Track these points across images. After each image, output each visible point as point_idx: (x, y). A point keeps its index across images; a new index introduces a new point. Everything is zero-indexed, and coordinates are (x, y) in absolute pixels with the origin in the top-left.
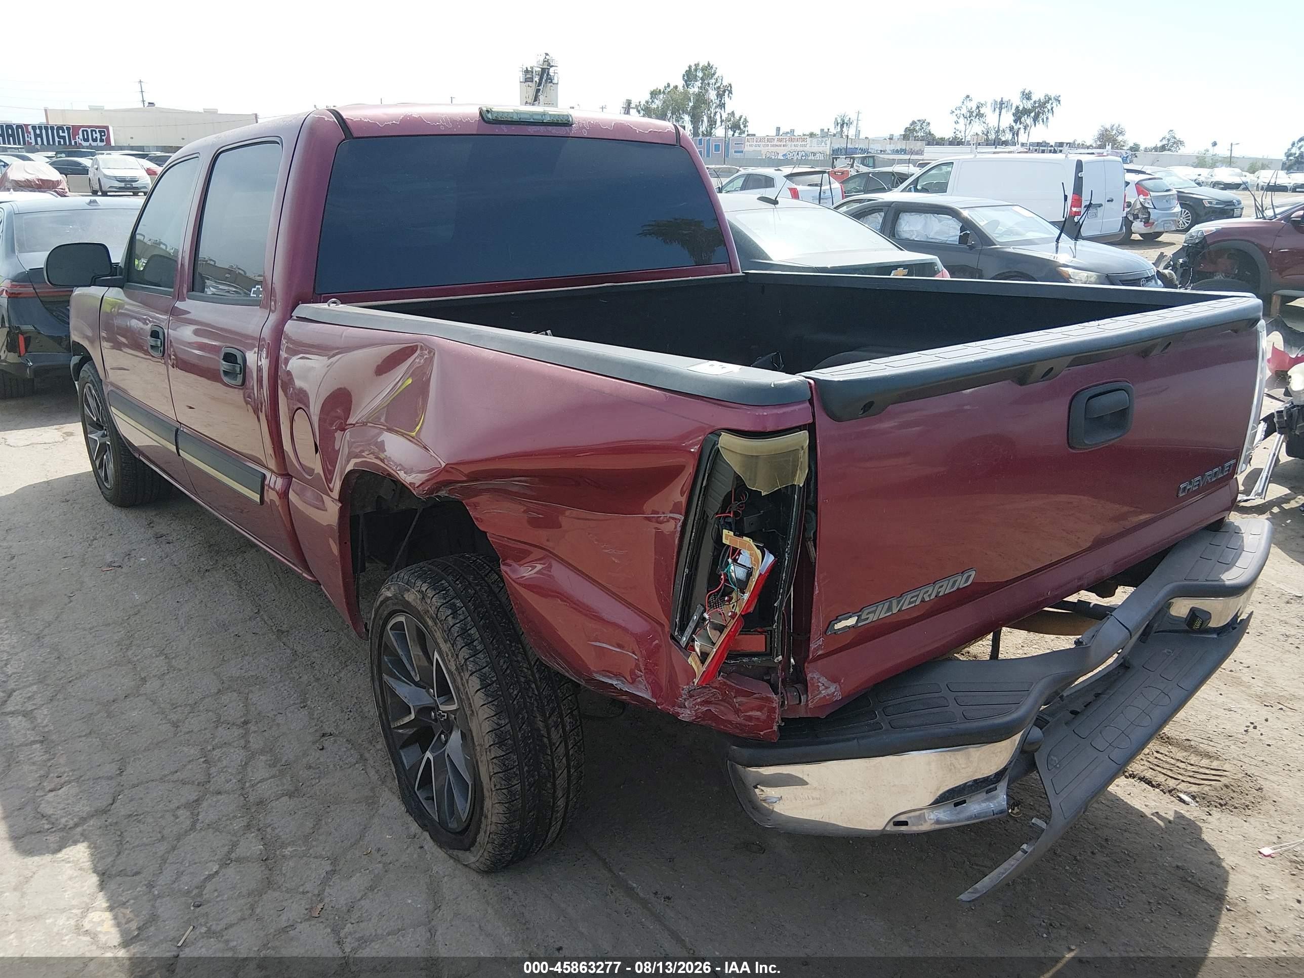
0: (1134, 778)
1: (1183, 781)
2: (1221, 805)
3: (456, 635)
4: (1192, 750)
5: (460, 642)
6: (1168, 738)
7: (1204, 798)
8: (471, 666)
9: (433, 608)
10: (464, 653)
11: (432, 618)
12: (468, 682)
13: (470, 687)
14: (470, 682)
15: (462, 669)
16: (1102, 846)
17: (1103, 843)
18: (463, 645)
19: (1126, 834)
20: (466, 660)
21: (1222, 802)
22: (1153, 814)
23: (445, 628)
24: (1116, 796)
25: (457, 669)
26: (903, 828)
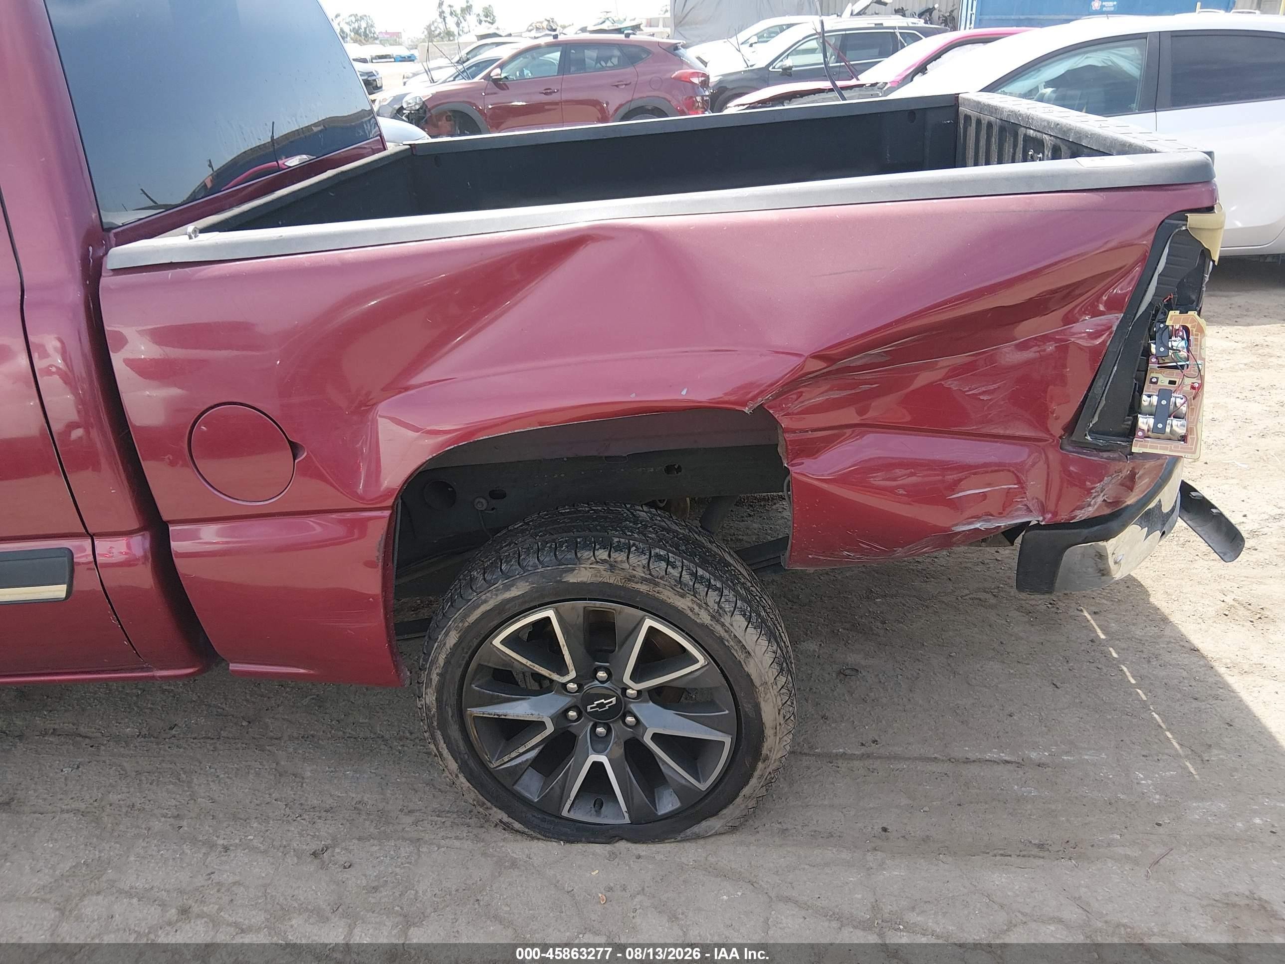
3: (691, 583)
5: (701, 588)
8: (728, 607)
9: (640, 569)
10: (713, 596)
11: (643, 580)
12: (732, 625)
13: (738, 629)
14: (734, 624)
15: (720, 615)
18: (706, 589)
20: (719, 603)
23: (673, 582)
25: (713, 617)
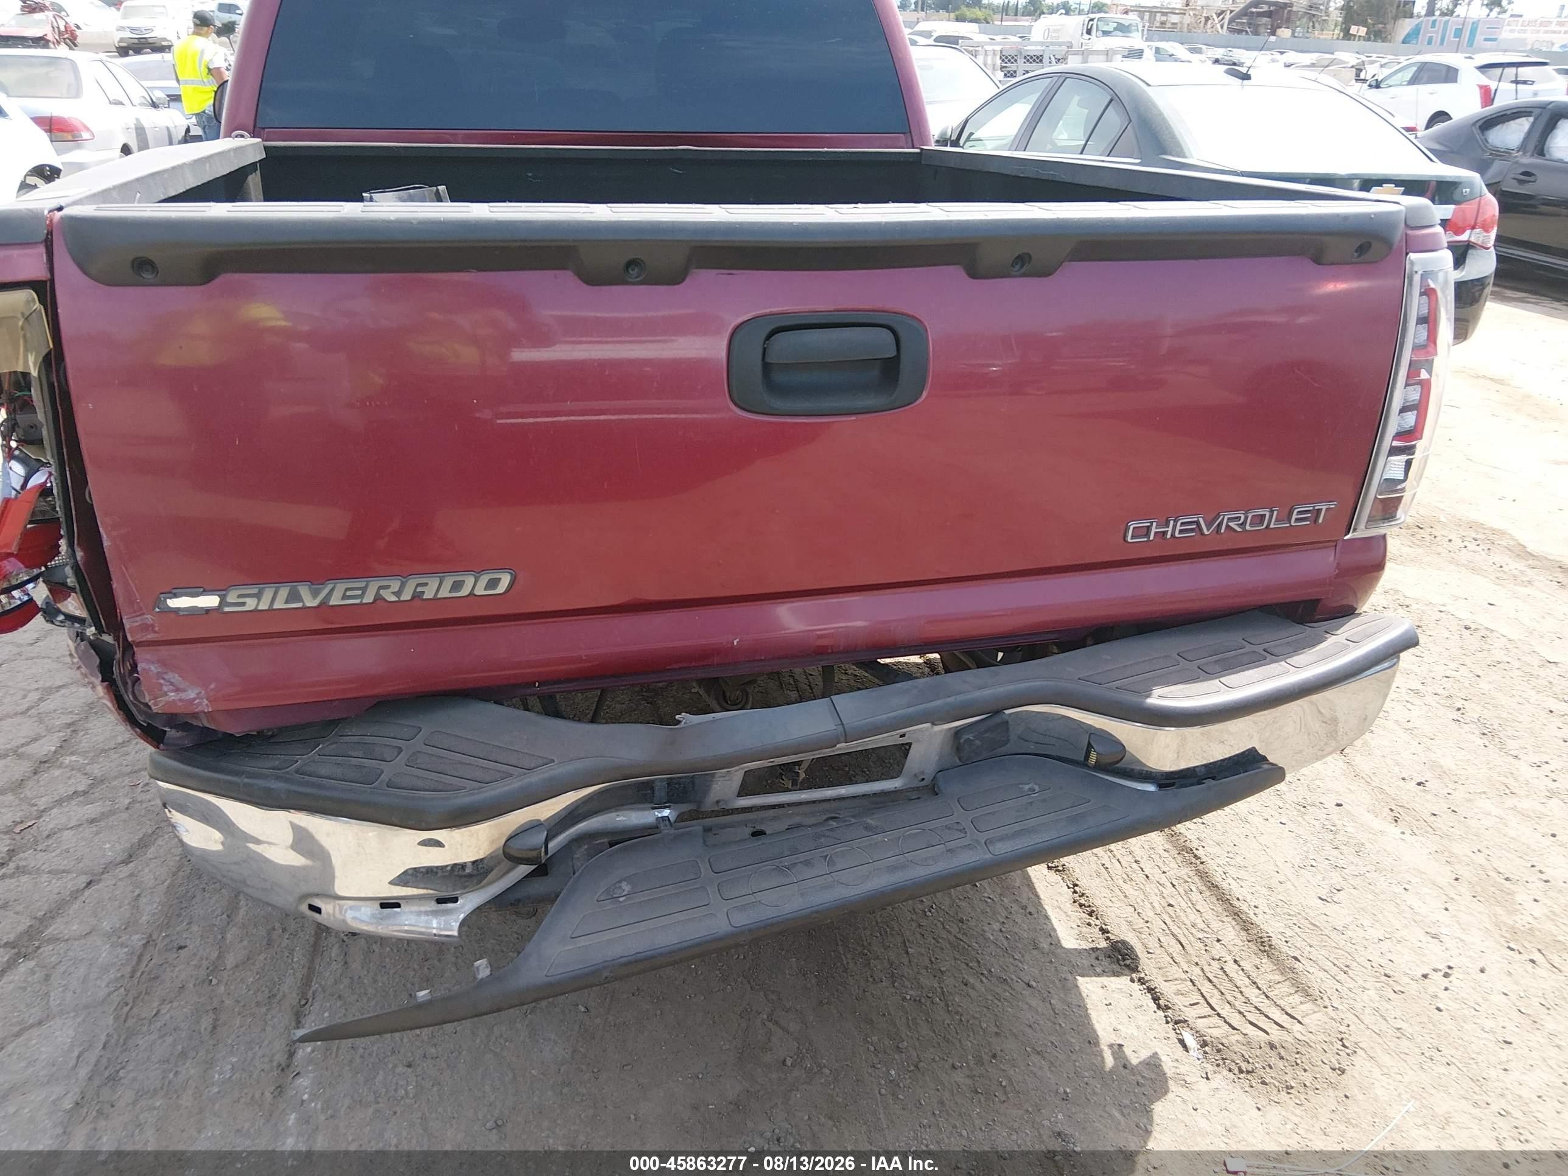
0: (1142, 984)
1: (1218, 1015)
2: (1241, 1071)
4: (1291, 975)
6: (1270, 946)
7: (1219, 1051)
16: (980, 1062)
17: (986, 1058)
19: (1035, 1058)
21: (1244, 1066)
22: (1111, 1046)
24: (1083, 999)
26: (316, 915)
